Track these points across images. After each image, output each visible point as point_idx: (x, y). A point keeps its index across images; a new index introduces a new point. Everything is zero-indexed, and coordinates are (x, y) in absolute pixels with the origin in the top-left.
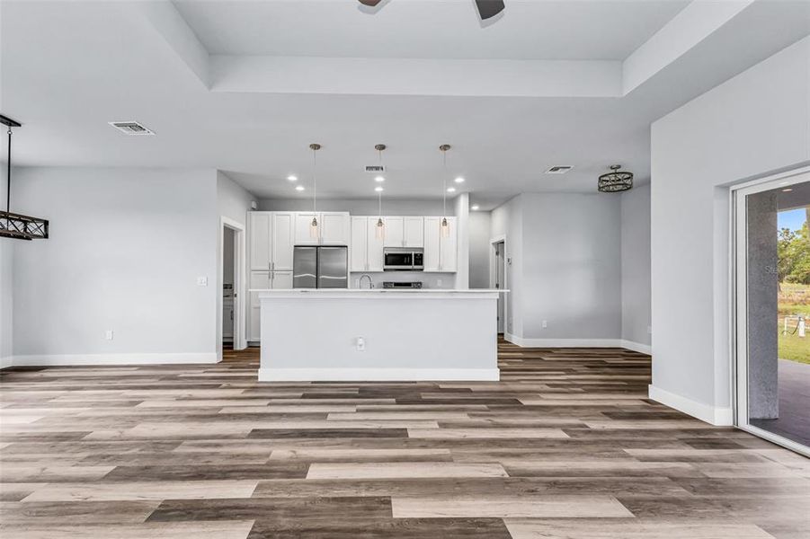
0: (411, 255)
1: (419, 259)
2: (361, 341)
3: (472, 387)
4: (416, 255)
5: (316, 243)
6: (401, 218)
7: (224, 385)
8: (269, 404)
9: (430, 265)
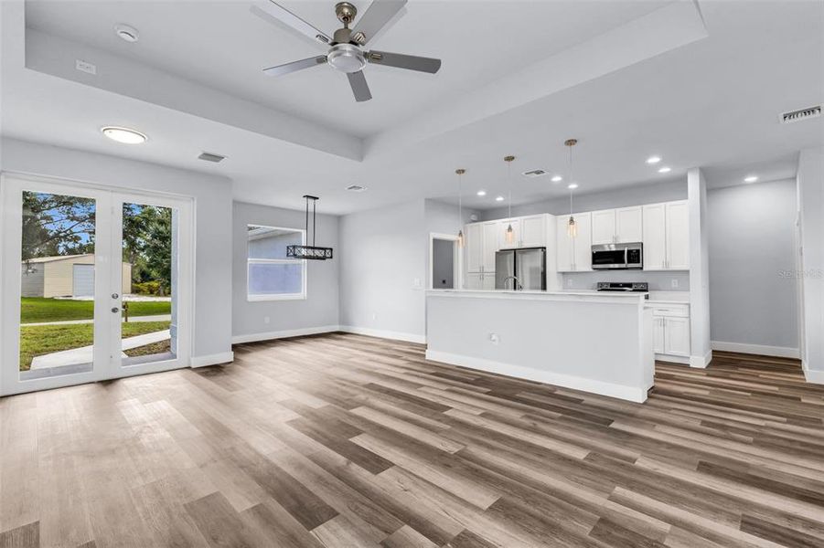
0: (624, 251)
1: (635, 256)
2: (494, 337)
3: (587, 400)
4: (629, 252)
5: (515, 246)
6: (613, 210)
7: (405, 357)
8: (405, 373)
9: (651, 261)
